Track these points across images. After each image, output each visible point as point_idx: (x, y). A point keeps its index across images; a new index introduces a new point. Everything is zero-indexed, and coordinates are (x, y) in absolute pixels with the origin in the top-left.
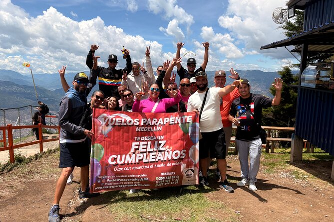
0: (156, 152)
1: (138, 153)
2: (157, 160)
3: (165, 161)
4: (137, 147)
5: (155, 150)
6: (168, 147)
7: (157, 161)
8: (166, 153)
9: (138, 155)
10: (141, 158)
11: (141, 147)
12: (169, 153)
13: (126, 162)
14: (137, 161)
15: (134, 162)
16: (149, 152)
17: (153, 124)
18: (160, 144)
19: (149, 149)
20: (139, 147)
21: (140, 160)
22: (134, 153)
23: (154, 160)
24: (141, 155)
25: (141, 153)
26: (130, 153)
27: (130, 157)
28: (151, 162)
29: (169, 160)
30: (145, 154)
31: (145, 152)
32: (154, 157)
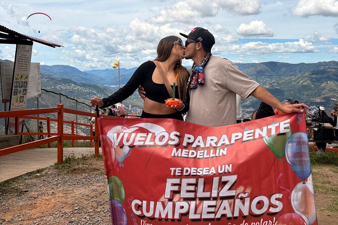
0: (215, 199)
1: (179, 201)
2: (218, 216)
3: (236, 218)
4: (176, 188)
5: (214, 194)
6: (241, 189)
7: (218, 219)
8: (238, 202)
9: (178, 204)
10: (184, 211)
11: (184, 187)
12: (243, 203)
13: (157, 216)
14: (177, 217)
15: (170, 217)
16: (202, 199)
17: (208, 145)
18: (225, 183)
19: (201, 194)
20: (180, 188)
21: (182, 215)
22: (170, 200)
23: (212, 216)
24: (185, 204)
25: (186, 199)
26: (162, 199)
27: (164, 207)
28: (205, 220)
29: (245, 217)
30: (193, 203)
31: (194, 199)
32: (212, 210)
